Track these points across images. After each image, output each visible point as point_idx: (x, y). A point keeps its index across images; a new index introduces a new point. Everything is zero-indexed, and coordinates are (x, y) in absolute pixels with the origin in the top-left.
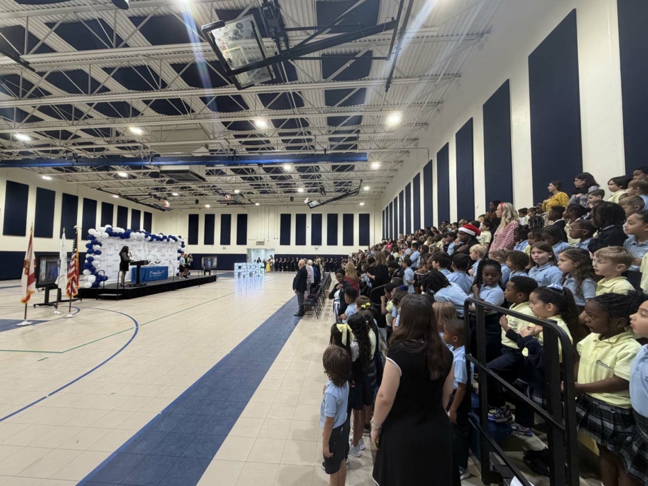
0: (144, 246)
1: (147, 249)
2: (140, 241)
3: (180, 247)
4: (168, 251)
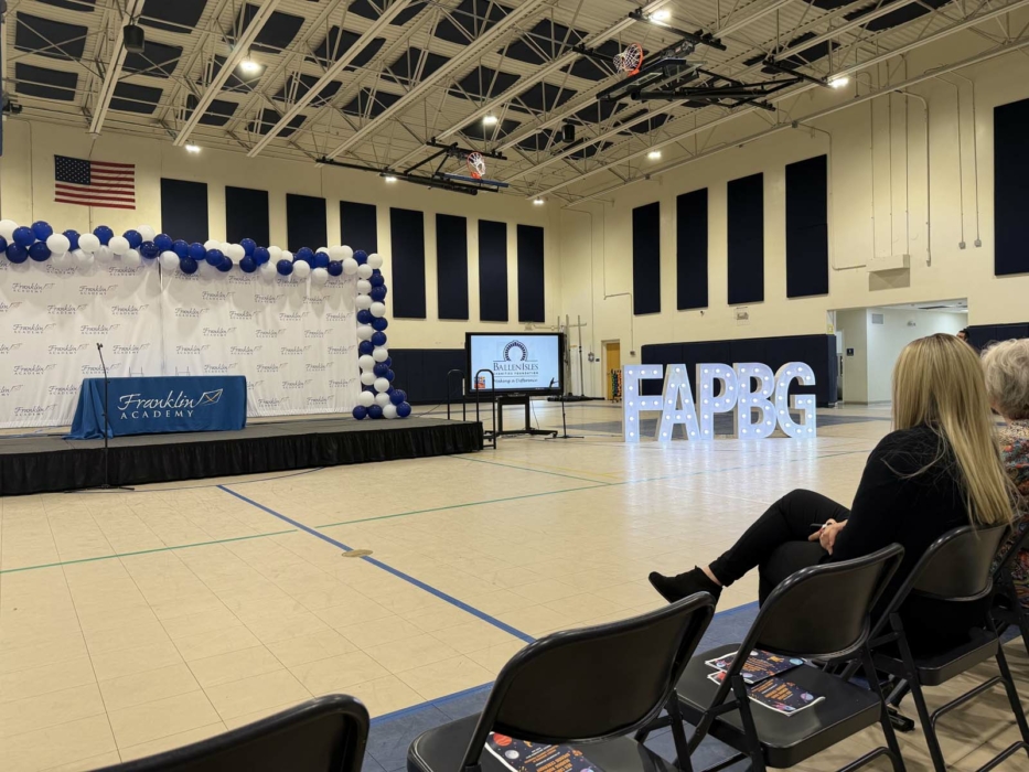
1: (173, 307)
2: (131, 271)
3: (364, 300)
4: (300, 314)
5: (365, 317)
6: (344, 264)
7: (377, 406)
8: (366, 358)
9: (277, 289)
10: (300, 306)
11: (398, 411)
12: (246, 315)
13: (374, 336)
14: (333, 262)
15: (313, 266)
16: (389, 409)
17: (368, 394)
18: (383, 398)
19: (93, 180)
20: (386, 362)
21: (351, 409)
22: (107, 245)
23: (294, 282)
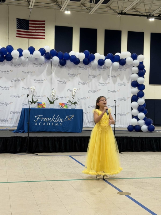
3: (135, 76)
4: (107, 83)
5: (135, 84)
6: (127, 60)
7: (139, 126)
8: (135, 103)
9: (98, 72)
10: (106, 79)
11: (149, 129)
12: (85, 83)
13: (138, 93)
14: (122, 59)
15: (113, 61)
16: (144, 127)
17: (135, 120)
18: (142, 122)
19: (30, 28)
20: (144, 105)
21: (127, 127)
22: (33, 54)
23: (105, 68)
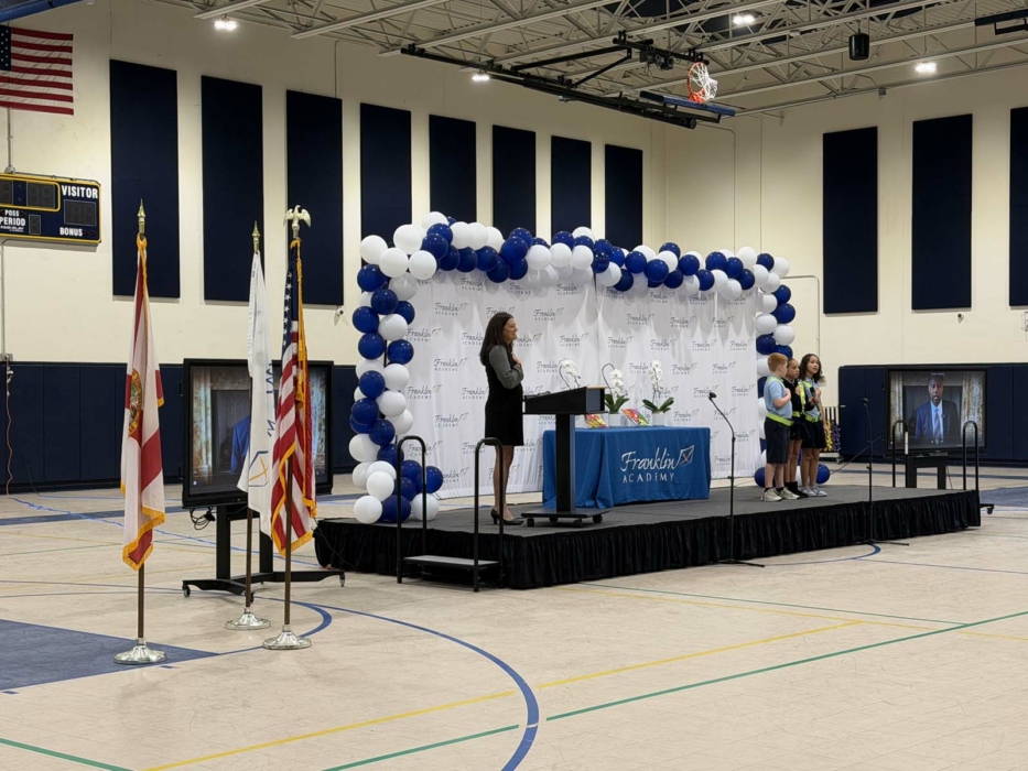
0: (593, 316)
1: (606, 335)
2: (572, 288)
3: (768, 321)
4: (709, 342)
5: (766, 345)
10: (708, 332)
14: (745, 271)
19: (14, 62)
